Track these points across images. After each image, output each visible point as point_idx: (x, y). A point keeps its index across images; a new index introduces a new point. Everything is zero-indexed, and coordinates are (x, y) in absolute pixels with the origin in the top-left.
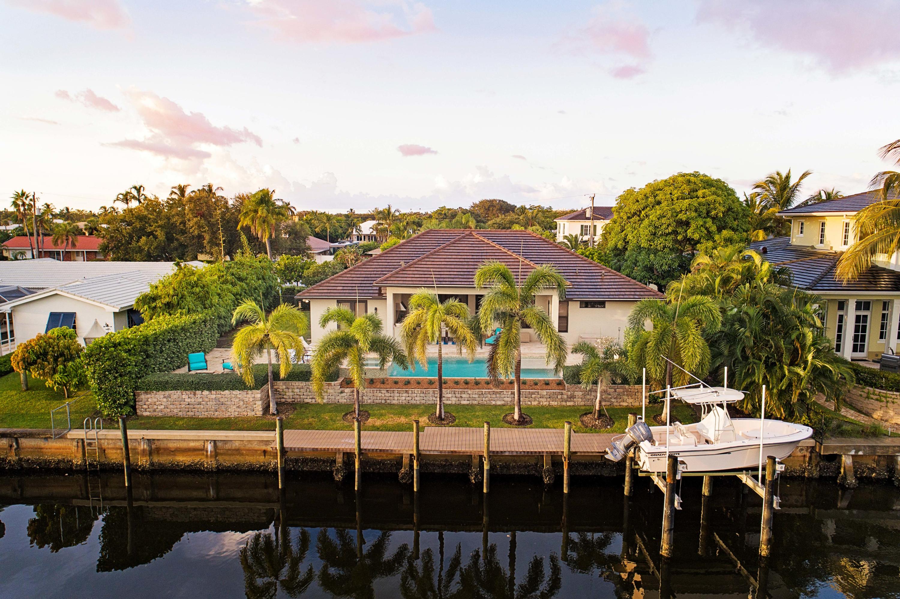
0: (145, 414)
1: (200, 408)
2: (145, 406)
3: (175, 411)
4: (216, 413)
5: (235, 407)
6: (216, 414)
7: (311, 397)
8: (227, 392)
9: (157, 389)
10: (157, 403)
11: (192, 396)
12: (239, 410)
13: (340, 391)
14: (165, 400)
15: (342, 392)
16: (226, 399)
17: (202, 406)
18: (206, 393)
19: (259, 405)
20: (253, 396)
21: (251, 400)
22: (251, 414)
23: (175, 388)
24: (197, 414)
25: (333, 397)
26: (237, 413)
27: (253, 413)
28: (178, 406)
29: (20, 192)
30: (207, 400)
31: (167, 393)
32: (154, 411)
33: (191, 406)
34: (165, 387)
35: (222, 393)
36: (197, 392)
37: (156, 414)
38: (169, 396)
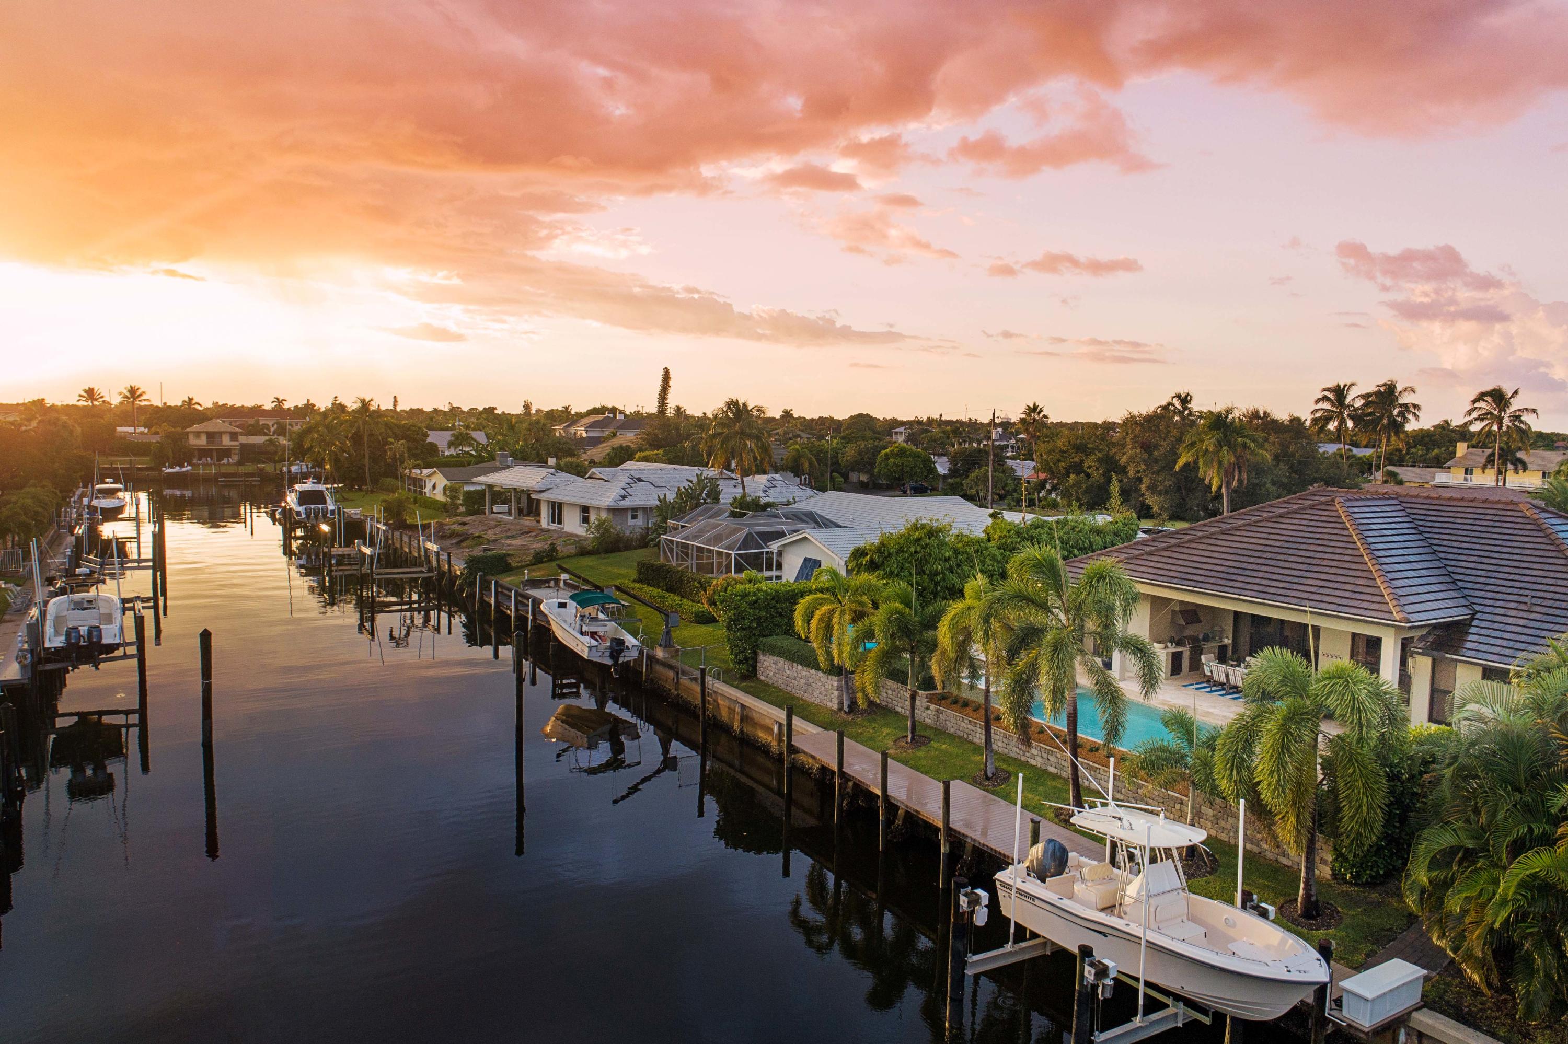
4: (805, 695)
5: (818, 692)
12: (821, 696)
14: (774, 666)
17: (796, 683)
20: (831, 682)
21: (830, 687)
26: (819, 700)
27: (831, 705)
33: (789, 679)
35: (810, 671)
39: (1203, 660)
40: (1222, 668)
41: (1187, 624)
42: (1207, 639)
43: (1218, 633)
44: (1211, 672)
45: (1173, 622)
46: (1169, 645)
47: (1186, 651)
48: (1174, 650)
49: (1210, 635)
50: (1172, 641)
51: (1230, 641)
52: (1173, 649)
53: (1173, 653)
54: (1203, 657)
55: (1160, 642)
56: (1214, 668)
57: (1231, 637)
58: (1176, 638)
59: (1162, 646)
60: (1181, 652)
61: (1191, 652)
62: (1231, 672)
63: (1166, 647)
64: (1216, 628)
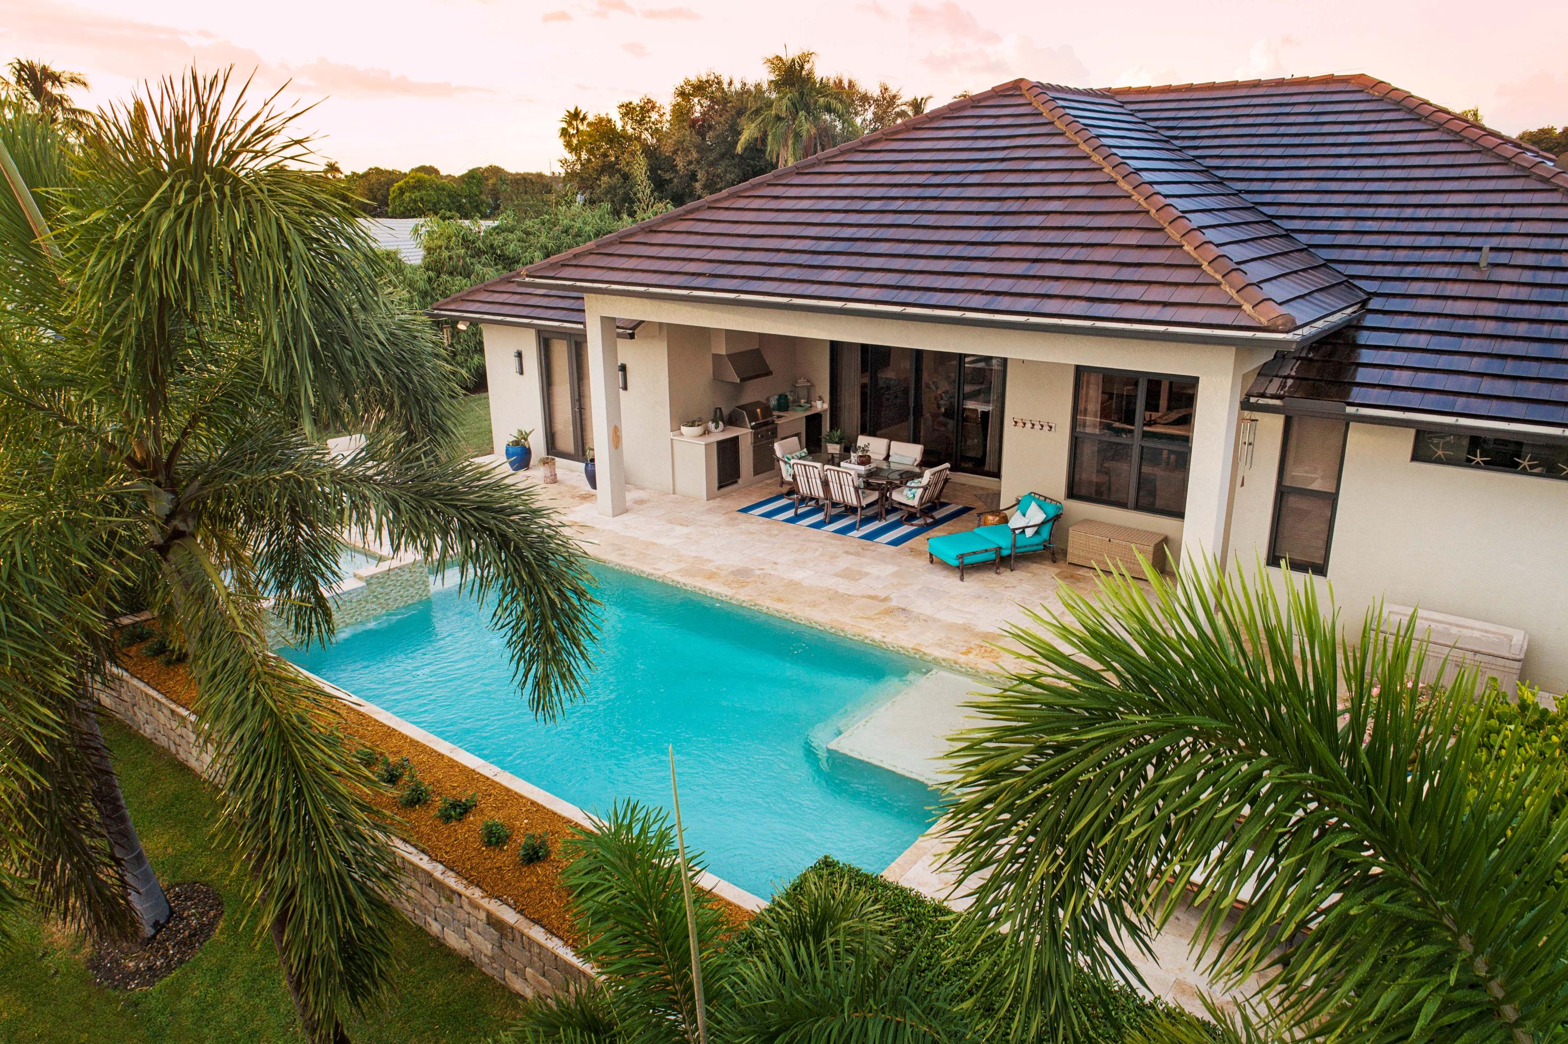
29: (572, 111)
39: (779, 453)
40: (816, 468)
41: (743, 380)
42: (784, 405)
43: (803, 393)
44: (794, 477)
45: (717, 378)
46: (712, 426)
47: (745, 434)
48: (722, 437)
49: (790, 398)
50: (718, 417)
51: (826, 406)
52: (720, 434)
53: (720, 444)
54: (777, 446)
55: (692, 424)
56: (799, 470)
57: (827, 397)
58: (726, 412)
59: (697, 430)
60: (736, 439)
61: (755, 435)
62: (832, 477)
63: (706, 432)
64: (802, 382)
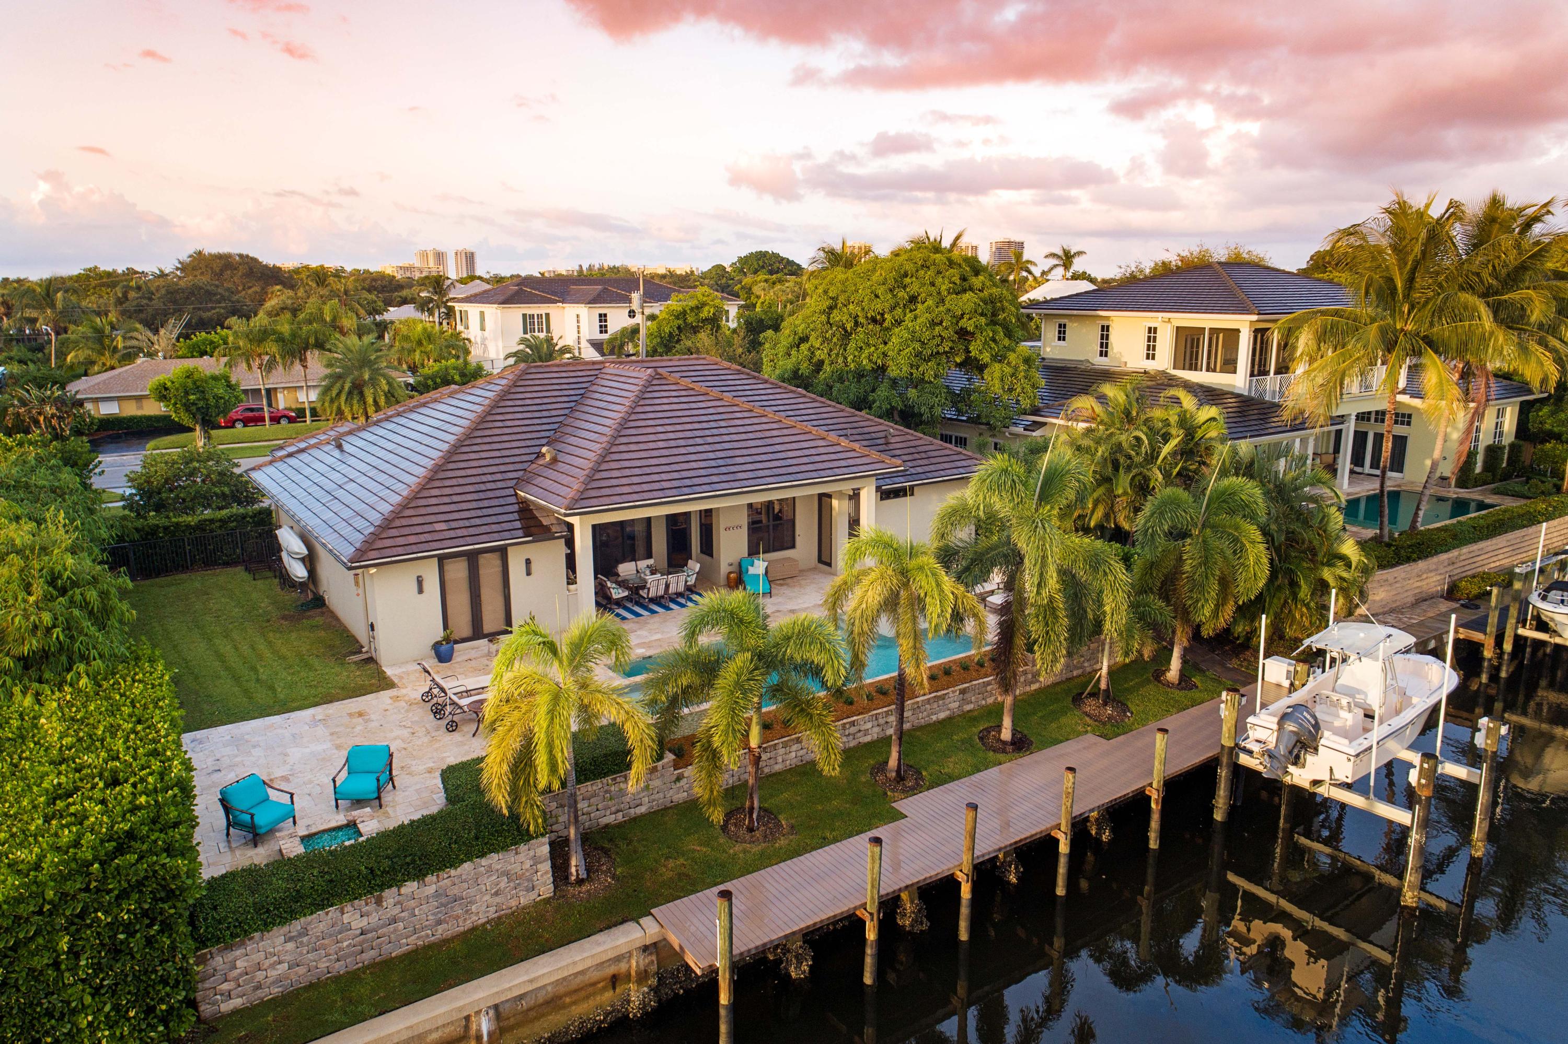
0: (226, 1007)
1: (395, 930)
2: (225, 986)
3: (323, 965)
4: (440, 929)
5: (487, 897)
6: (440, 931)
7: (613, 809)
8: (467, 866)
9: (266, 926)
10: (267, 963)
11: (372, 907)
12: (498, 899)
13: (674, 778)
14: (290, 946)
15: (679, 779)
16: (465, 885)
17: (401, 925)
18: (410, 887)
19: (546, 873)
20: (532, 853)
21: (527, 865)
22: (526, 899)
23: (322, 902)
24: (386, 948)
25: (661, 795)
26: (493, 909)
27: (533, 896)
28: (334, 948)
30: (412, 903)
31: (296, 926)
32: (259, 987)
33: (369, 935)
34: (292, 912)
35: (453, 872)
36: (387, 893)
37: (260, 993)
38: (304, 932)
